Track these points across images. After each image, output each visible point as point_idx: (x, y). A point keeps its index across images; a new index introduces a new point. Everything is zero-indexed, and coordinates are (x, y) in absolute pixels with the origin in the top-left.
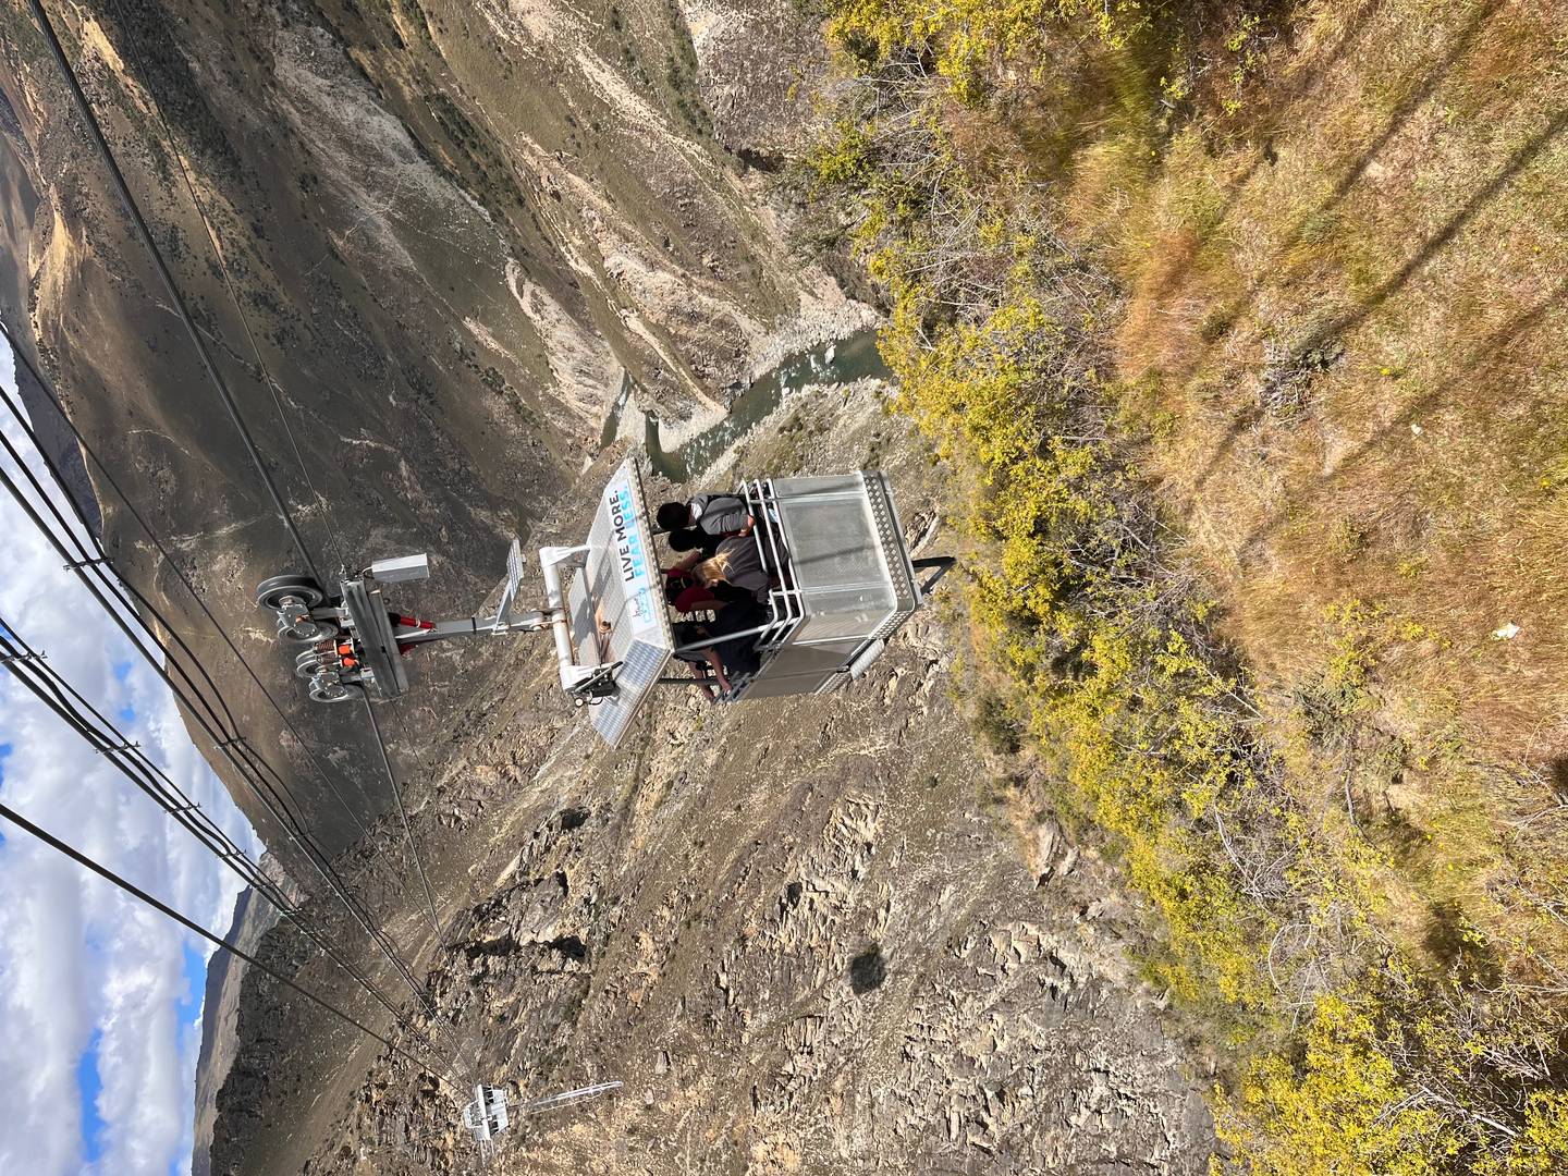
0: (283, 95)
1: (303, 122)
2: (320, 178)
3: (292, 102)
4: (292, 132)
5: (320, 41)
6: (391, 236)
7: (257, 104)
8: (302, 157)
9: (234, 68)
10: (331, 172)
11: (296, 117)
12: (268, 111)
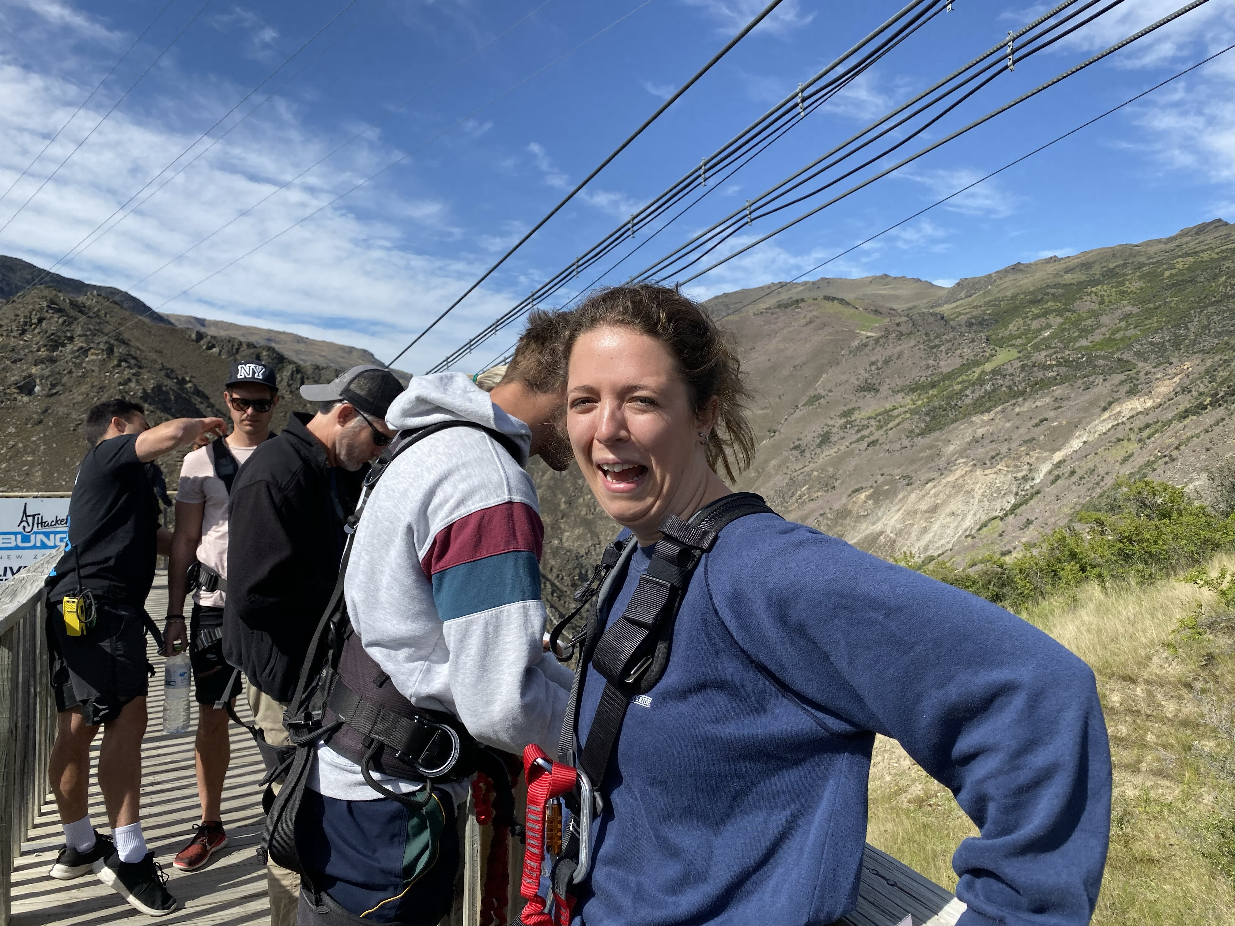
0: (966, 472)
1: (949, 482)
2: (909, 488)
3: (962, 476)
4: (941, 475)
5: (1005, 500)
6: (867, 532)
7: (961, 453)
8: (924, 478)
9: (986, 441)
10: (913, 496)
11: (951, 478)
12: (956, 460)
